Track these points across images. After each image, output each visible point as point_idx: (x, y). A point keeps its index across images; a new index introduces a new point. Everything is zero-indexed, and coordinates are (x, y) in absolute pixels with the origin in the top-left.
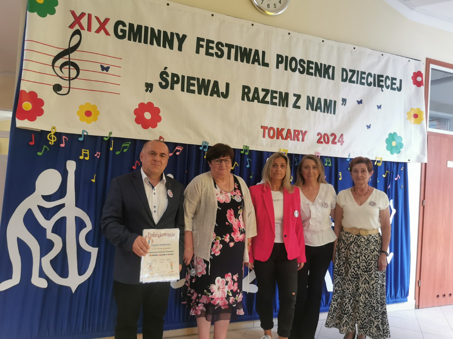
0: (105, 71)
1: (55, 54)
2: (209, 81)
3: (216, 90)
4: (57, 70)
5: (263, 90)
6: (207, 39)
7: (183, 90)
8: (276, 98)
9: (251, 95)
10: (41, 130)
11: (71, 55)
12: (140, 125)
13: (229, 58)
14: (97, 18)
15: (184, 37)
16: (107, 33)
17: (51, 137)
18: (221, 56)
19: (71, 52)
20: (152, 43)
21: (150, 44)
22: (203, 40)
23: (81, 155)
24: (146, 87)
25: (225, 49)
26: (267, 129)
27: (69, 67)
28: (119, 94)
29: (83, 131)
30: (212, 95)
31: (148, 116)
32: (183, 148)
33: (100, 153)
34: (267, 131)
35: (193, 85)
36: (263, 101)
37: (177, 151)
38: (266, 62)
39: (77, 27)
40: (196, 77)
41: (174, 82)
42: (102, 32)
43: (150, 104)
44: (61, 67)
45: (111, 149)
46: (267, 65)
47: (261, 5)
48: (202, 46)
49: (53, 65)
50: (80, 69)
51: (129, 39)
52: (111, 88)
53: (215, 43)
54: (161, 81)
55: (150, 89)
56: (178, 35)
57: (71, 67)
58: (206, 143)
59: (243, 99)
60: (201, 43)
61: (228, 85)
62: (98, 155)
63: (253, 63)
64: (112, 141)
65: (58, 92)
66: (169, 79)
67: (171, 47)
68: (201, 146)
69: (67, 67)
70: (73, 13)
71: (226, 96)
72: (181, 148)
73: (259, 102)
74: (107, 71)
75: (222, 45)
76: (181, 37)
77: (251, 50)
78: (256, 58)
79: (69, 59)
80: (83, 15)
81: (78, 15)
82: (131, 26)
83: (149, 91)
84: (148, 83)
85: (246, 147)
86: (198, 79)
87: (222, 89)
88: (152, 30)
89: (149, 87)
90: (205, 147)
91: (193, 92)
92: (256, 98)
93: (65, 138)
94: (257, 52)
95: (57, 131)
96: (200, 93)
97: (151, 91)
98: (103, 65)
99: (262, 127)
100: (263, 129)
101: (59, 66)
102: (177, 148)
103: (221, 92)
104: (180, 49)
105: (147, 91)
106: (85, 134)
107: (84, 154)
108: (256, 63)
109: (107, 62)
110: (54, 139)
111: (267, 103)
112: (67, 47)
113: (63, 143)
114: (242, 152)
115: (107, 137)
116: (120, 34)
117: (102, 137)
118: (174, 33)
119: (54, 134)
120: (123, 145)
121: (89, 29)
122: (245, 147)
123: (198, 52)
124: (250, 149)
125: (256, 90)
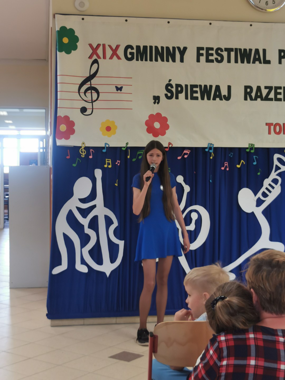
0: (119, 91)
1: (80, 83)
2: (211, 86)
3: (218, 94)
4: (82, 95)
5: (266, 88)
6: (206, 48)
7: (187, 98)
8: (280, 94)
9: (253, 95)
10: (74, 146)
11: (92, 81)
12: (151, 134)
13: (229, 61)
14: (110, 46)
15: (185, 49)
16: (119, 58)
17: (82, 151)
18: (221, 61)
19: (92, 79)
20: (156, 60)
21: (155, 60)
22: (202, 49)
23: (106, 164)
24: (154, 99)
25: (225, 54)
26: (273, 125)
27: (91, 91)
28: (132, 109)
29: (106, 144)
30: (214, 99)
31: (157, 125)
32: (190, 151)
33: (119, 161)
34: (272, 127)
35: (196, 92)
36: (267, 98)
37: (185, 154)
38: (267, 59)
39: (95, 57)
40: (198, 85)
41: (178, 92)
42: (115, 57)
43: (159, 115)
44: (85, 92)
45: (129, 157)
46: (269, 62)
47: (259, 4)
48: (202, 55)
49: (79, 92)
50: (100, 92)
51: (137, 60)
52: (125, 105)
53: (215, 49)
54: (166, 93)
55: (157, 101)
56: (179, 48)
57: (93, 91)
58: (211, 145)
59: (246, 99)
60: (201, 52)
61: (229, 87)
62: (118, 163)
63: (254, 62)
64: (129, 150)
65: (84, 113)
66: (174, 90)
67: (174, 60)
68: (206, 148)
69: (90, 91)
70: (91, 45)
71: (228, 98)
72: (189, 151)
73: (262, 99)
74: (121, 90)
75: (222, 50)
76: (182, 49)
77: (251, 50)
78: (257, 57)
79: (91, 84)
80: (98, 46)
81: (95, 46)
82: (138, 47)
83: (156, 103)
84: (155, 96)
85: (252, 145)
86: (201, 86)
87: (224, 92)
88: (156, 47)
89: (157, 99)
90: (210, 148)
91: (196, 98)
92: (259, 96)
93: (92, 151)
94: (257, 51)
95: (86, 146)
96: (203, 99)
97: (158, 103)
98: (117, 86)
99: (267, 124)
100: (267, 127)
101: (84, 92)
102: (185, 152)
103: (223, 96)
104: (182, 60)
105: (155, 103)
106: (107, 146)
107: (108, 163)
108: (257, 62)
109: (120, 82)
110: (84, 153)
111: (271, 99)
112: (88, 75)
113: (91, 155)
114: (248, 150)
115: (124, 147)
116: (129, 56)
117: (121, 148)
118: (176, 47)
119: (84, 149)
120: (138, 153)
121: (104, 57)
122: (250, 145)
123: (198, 60)
124: (256, 146)
125: (259, 88)
